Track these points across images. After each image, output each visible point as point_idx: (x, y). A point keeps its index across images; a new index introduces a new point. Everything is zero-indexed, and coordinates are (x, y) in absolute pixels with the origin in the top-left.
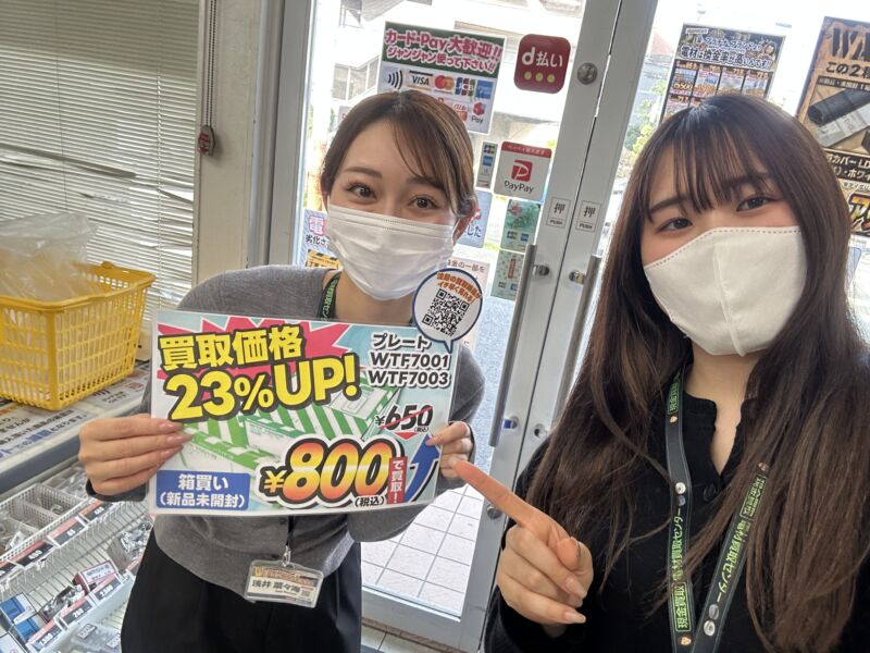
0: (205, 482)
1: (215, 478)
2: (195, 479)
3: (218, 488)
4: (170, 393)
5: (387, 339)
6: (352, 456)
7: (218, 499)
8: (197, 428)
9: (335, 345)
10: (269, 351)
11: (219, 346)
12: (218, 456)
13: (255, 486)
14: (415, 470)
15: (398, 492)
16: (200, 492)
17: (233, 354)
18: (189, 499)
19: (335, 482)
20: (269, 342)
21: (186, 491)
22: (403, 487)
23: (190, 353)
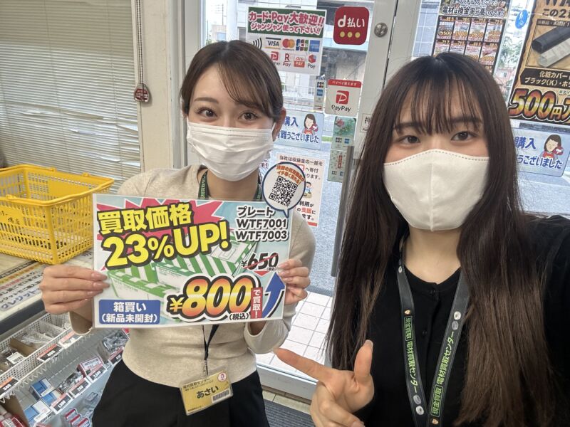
0: (130, 307)
1: (138, 304)
2: (124, 305)
3: (139, 310)
4: (105, 249)
5: (247, 210)
6: (227, 287)
7: (139, 318)
8: (124, 272)
9: (213, 215)
10: (170, 220)
11: (137, 217)
12: (139, 290)
13: (164, 308)
14: (269, 296)
15: (258, 311)
16: (128, 313)
17: (146, 222)
18: (121, 318)
19: (216, 304)
20: (170, 214)
21: (118, 312)
22: (261, 307)
23: (118, 222)
